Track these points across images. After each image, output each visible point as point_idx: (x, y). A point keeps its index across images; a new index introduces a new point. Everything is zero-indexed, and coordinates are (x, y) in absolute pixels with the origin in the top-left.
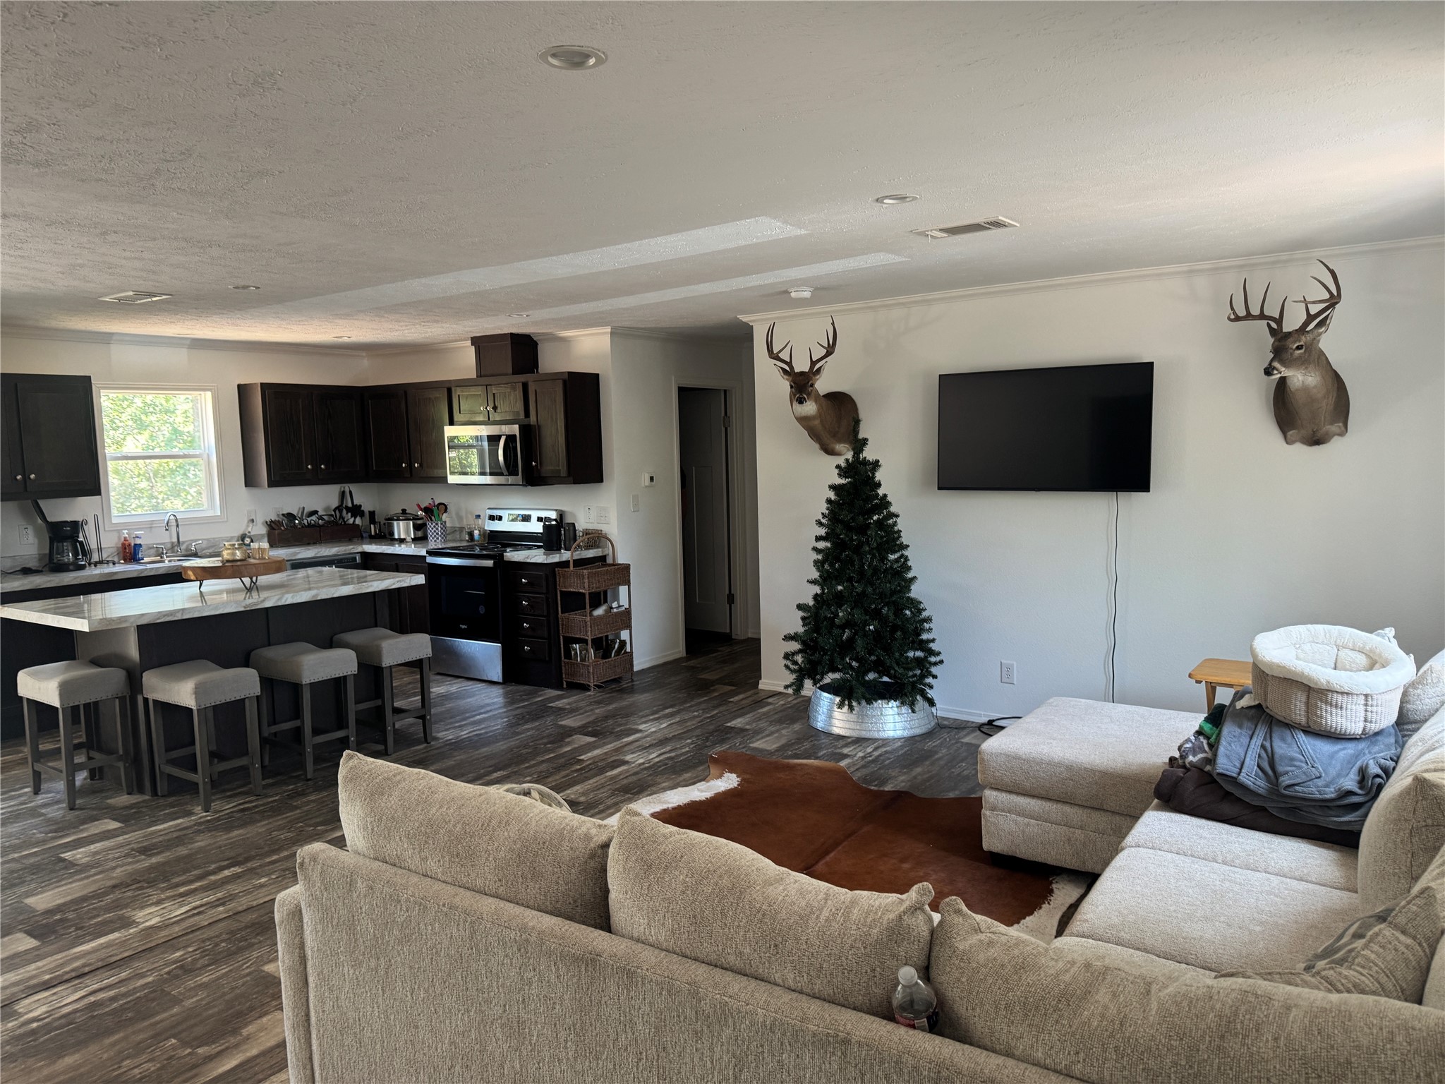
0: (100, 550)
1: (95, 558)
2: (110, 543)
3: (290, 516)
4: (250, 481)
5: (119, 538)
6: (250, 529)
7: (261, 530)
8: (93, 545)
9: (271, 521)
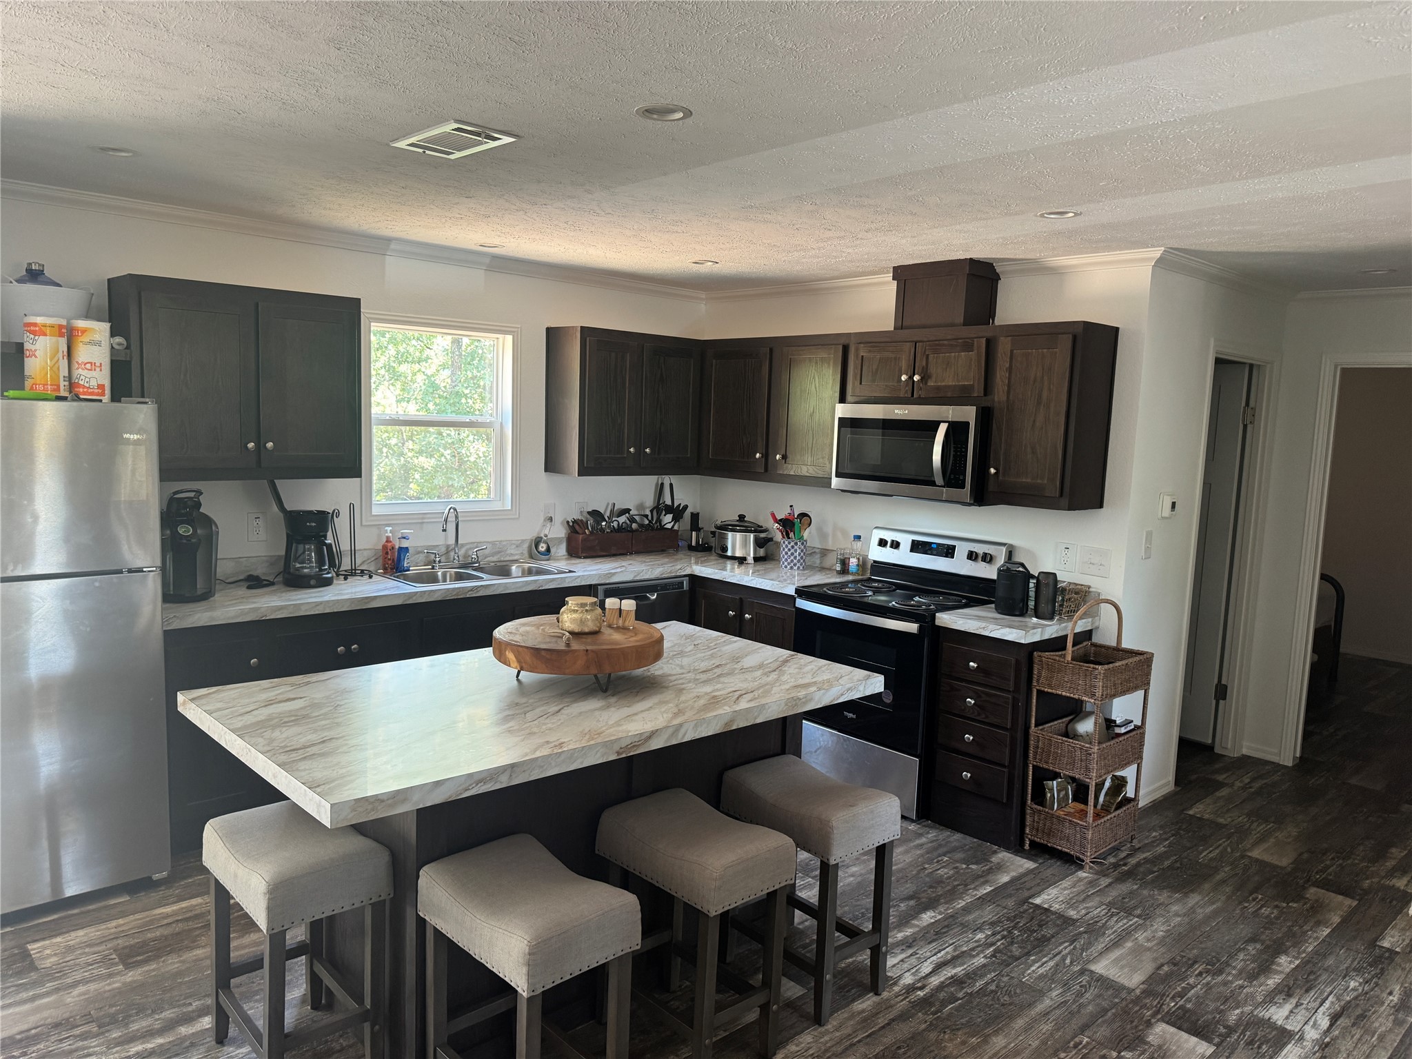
0: (353, 552)
1: (346, 565)
2: (368, 543)
3: (595, 514)
4: (552, 464)
5: (379, 536)
6: (546, 532)
7: (558, 532)
8: (345, 546)
9: (575, 522)
